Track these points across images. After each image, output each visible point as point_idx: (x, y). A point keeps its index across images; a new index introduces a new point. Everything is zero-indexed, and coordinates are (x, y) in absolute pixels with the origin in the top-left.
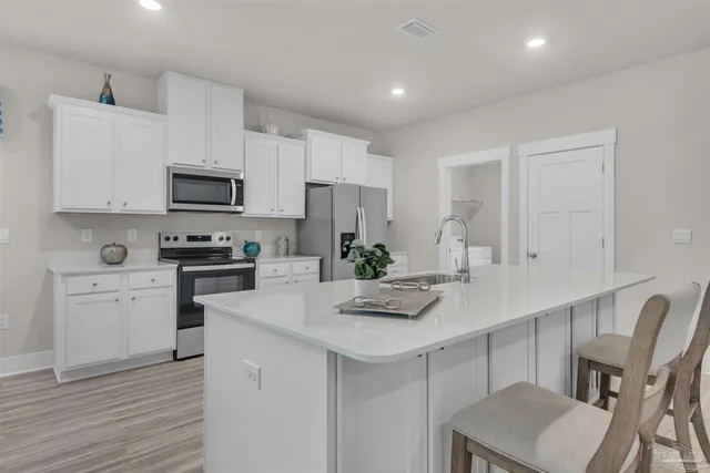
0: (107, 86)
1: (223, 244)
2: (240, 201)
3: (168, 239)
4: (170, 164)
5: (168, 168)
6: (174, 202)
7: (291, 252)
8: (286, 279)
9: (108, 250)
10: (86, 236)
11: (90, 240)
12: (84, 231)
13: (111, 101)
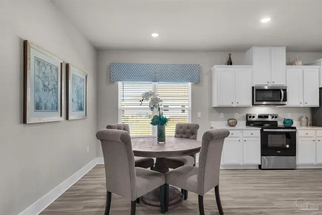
0: (230, 58)
1: (274, 119)
2: (285, 100)
3: (250, 117)
4: (254, 86)
5: (253, 87)
6: (256, 101)
7: (308, 124)
8: (314, 139)
9: (231, 121)
10: (222, 115)
11: (223, 117)
12: (221, 114)
13: (231, 64)
